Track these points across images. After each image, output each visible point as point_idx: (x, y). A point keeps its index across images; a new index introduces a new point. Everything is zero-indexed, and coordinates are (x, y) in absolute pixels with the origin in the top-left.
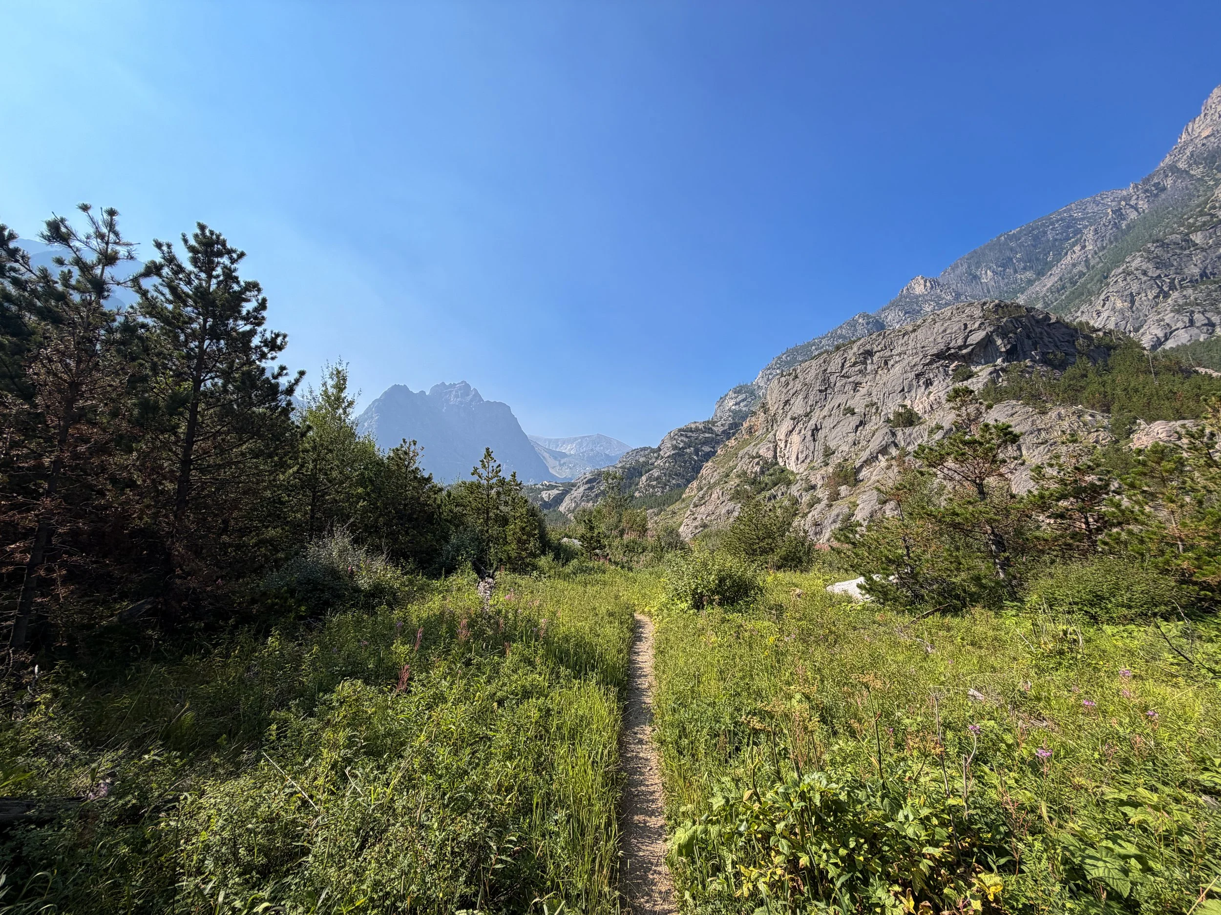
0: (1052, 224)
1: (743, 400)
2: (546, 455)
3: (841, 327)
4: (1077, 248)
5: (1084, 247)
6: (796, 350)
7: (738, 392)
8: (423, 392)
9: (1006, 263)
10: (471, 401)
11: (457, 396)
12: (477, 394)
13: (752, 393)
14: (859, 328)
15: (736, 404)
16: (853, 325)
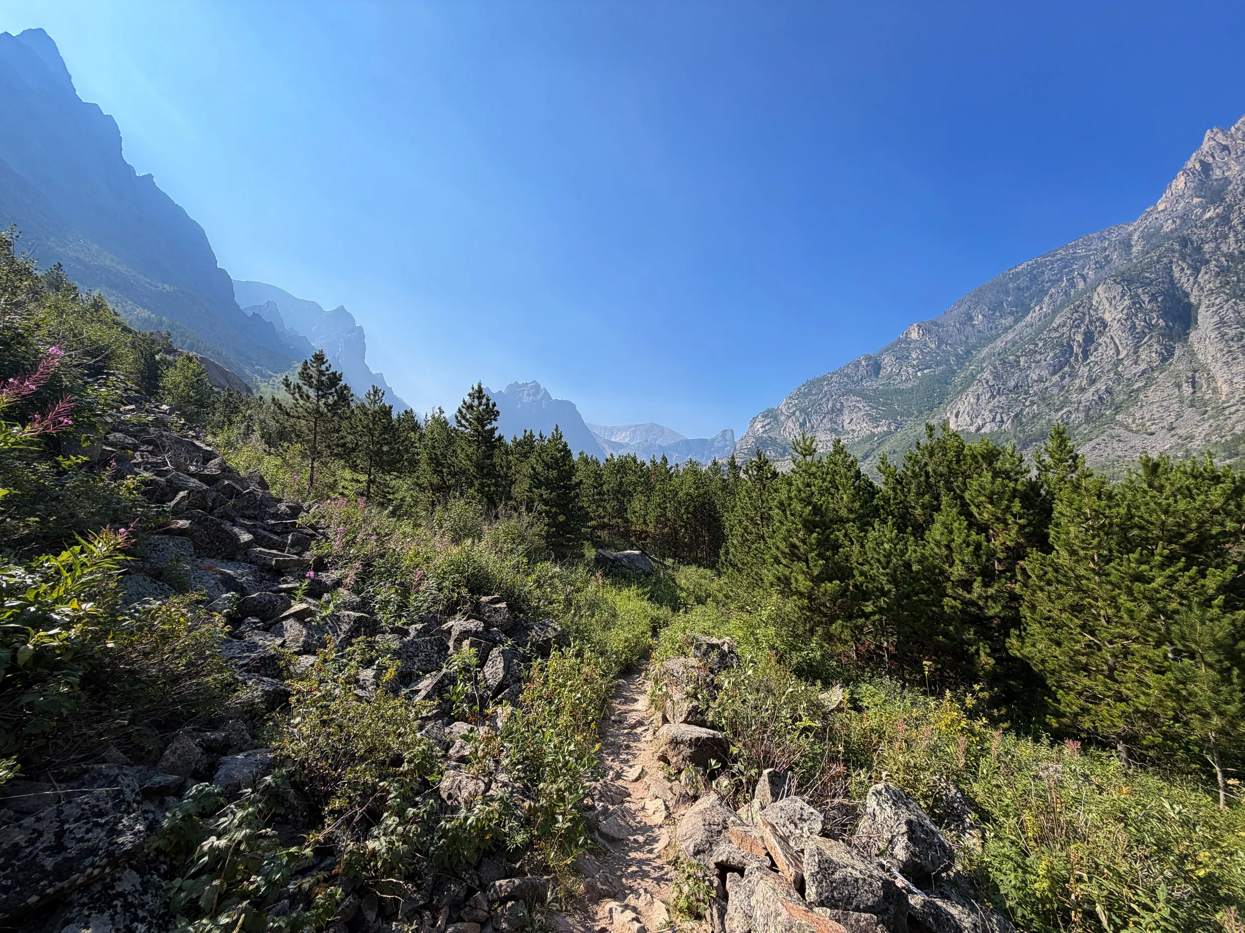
0: (1052, 264)
1: (768, 424)
2: (606, 446)
3: (848, 367)
4: (1037, 308)
5: (1041, 308)
6: (812, 383)
7: (765, 416)
8: (500, 392)
9: (997, 307)
10: (542, 399)
11: (529, 395)
12: (546, 393)
13: (775, 418)
14: (861, 369)
15: (763, 427)
16: (857, 365)
